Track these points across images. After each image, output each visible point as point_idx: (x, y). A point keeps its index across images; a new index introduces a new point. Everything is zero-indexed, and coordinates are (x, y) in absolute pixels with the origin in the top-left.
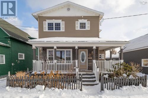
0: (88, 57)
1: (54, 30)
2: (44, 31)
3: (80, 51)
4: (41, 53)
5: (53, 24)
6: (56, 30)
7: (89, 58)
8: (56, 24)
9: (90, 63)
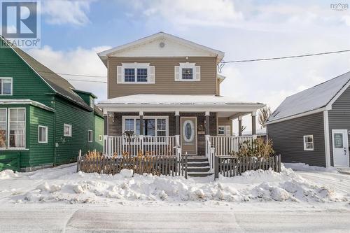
0: (198, 130)
1: (136, 82)
2: (118, 83)
3: (184, 120)
4: (111, 123)
5: (133, 70)
6: (138, 81)
7: (200, 133)
8: (138, 70)
9: (202, 143)
